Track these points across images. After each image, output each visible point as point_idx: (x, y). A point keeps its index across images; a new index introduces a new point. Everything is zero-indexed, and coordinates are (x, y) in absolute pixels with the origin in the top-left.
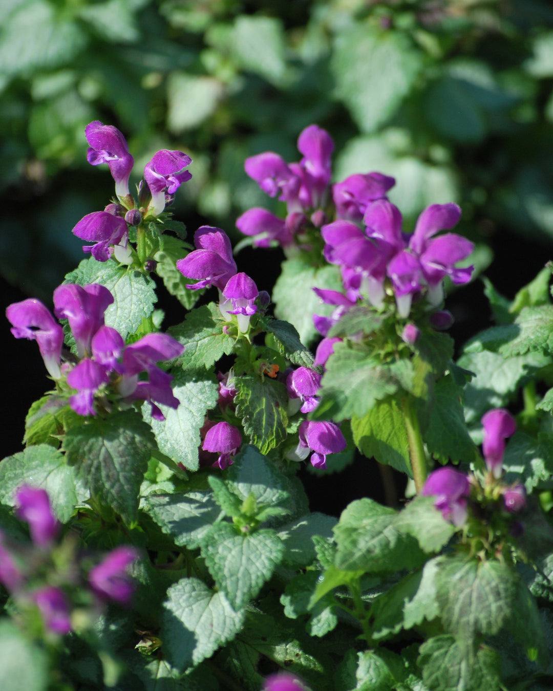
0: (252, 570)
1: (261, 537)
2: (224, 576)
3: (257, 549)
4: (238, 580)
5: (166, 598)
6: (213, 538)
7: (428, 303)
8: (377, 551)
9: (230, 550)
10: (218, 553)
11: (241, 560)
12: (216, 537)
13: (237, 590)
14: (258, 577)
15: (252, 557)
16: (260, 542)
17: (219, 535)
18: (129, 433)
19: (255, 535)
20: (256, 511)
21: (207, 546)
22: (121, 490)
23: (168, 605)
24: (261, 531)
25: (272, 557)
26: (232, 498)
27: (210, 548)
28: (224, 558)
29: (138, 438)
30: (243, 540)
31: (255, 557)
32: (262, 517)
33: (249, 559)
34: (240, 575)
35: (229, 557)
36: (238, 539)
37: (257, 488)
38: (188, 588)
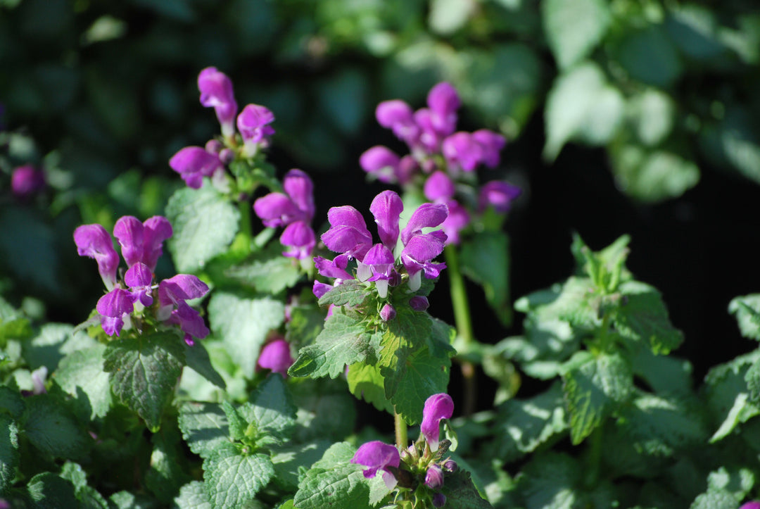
0: (241, 488)
1: (257, 460)
2: (216, 490)
3: (251, 470)
4: (226, 495)
5: (177, 494)
6: (217, 454)
7: (408, 288)
8: (334, 494)
9: (228, 467)
10: (217, 468)
11: (234, 477)
12: (219, 453)
13: (223, 505)
14: (243, 496)
15: (244, 477)
16: (256, 463)
17: (222, 452)
18: (163, 351)
19: (252, 456)
20: (256, 436)
21: (209, 460)
22: (147, 399)
23: (178, 501)
24: (258, 454)
25: (261, 479)
26: (239, 422)
27: (211, 463)
28: (220, 474)
29: (170, 357)
30: (241, 460)
31: (247, 477)
32: (259, 443)
33: (241, 478)
34: (228, 491)
35: (225, 474)
36: (238, 458)
37: (270, 413)
38: (197, 490)
